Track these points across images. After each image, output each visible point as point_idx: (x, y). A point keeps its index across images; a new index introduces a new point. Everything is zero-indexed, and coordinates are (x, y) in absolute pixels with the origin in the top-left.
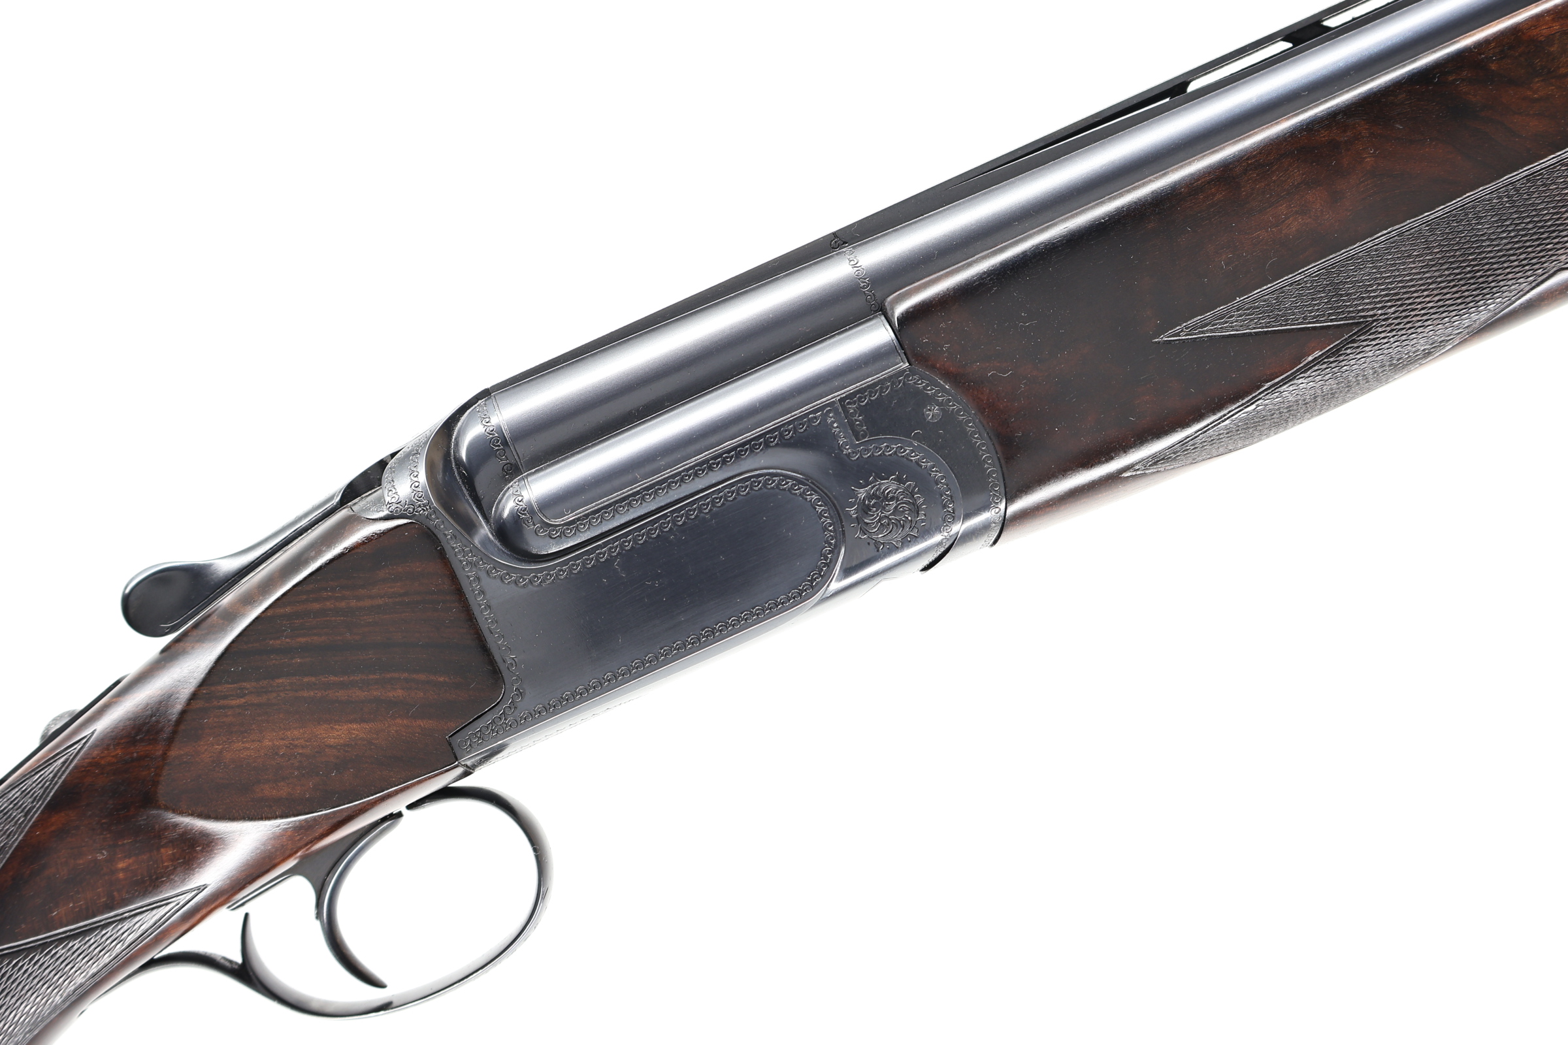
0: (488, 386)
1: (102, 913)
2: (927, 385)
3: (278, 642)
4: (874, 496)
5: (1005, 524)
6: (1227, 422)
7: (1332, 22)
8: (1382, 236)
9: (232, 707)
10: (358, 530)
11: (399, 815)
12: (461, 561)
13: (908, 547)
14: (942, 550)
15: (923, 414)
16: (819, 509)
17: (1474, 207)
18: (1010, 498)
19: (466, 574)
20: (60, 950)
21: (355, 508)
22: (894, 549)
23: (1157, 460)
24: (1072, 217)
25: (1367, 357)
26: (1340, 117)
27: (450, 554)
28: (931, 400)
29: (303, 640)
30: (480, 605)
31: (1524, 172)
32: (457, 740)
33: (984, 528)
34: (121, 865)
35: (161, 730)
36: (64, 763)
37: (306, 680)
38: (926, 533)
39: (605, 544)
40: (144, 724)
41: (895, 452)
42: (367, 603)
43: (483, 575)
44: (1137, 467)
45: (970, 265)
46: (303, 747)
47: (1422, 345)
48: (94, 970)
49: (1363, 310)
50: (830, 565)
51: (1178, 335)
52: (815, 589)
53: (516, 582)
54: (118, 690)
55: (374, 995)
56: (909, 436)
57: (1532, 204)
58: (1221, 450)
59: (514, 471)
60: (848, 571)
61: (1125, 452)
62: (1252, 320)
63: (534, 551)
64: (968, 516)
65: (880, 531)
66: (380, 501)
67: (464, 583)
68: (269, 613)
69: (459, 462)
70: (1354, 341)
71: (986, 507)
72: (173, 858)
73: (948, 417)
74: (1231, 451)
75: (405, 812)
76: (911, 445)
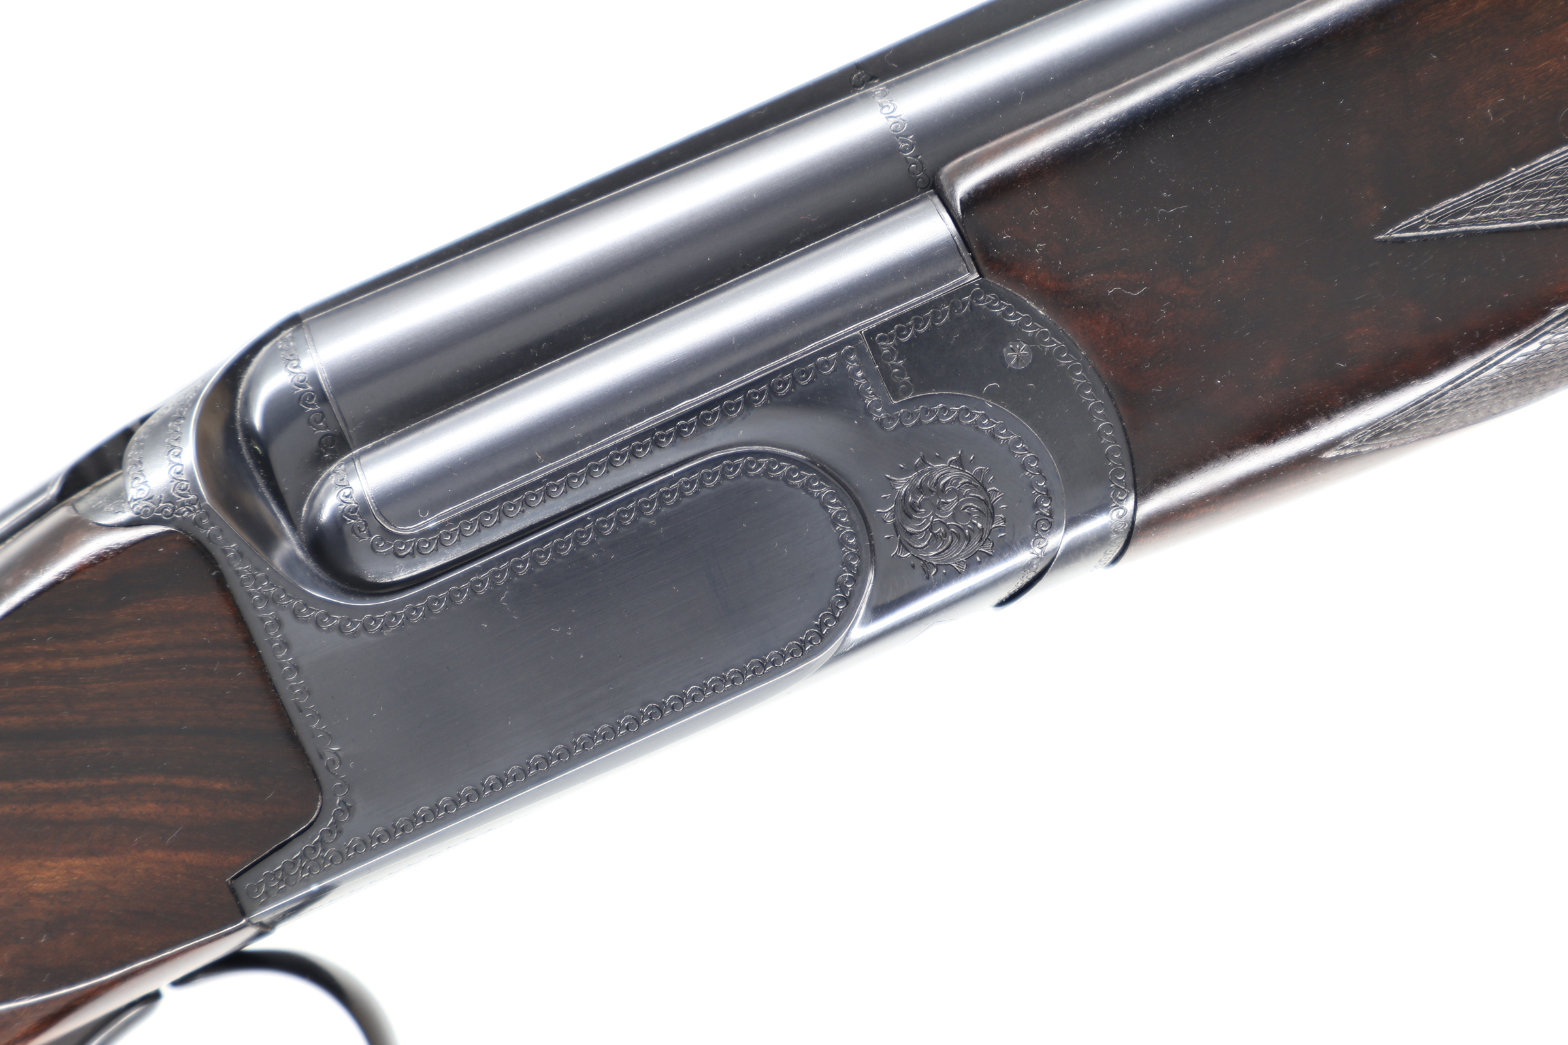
0: (298, 307)
2: (1009, 310)
4: (921, 489)
5: (1133, 534)
6: (1494, 370)
10: (83, 543)
11: (158, 997)
12: (250, 595)
13: (976, 570)
14: (1031, 575)
15: (1002, 357)
16: (833, 510)
18: (1142, 492)
19: (260, 615)
21: (81, 506)
22: (954, 575)
23: (1379, 432)
24: (1244, 36)
27: (233, 583)
30: (282, 666)
32: (245, 884)
33: (1100, 540)
38: (1005, 548)
39: (485, 567)
41: (957, 418)
42: (98, 662)
43: (286, 617)
44: (1347, 443)
45: (1077, 114)
50: (850, 601)
51: (1415, 228)
52: (826, 640)
53: (340, 629)
56: (978, 392)
58: (1481, 414)
59: (338, 447)
60: (879, 610)
61: (1329, 418)
62: (1535, 205)
63: (371, 577)
64: (1073, 522)
65: (931, 545)
66: (119, 496)
67: (256, 629)
69: (249, 430)
71: (1102, 507)
73: (1041, 362)
76: (982, 406)
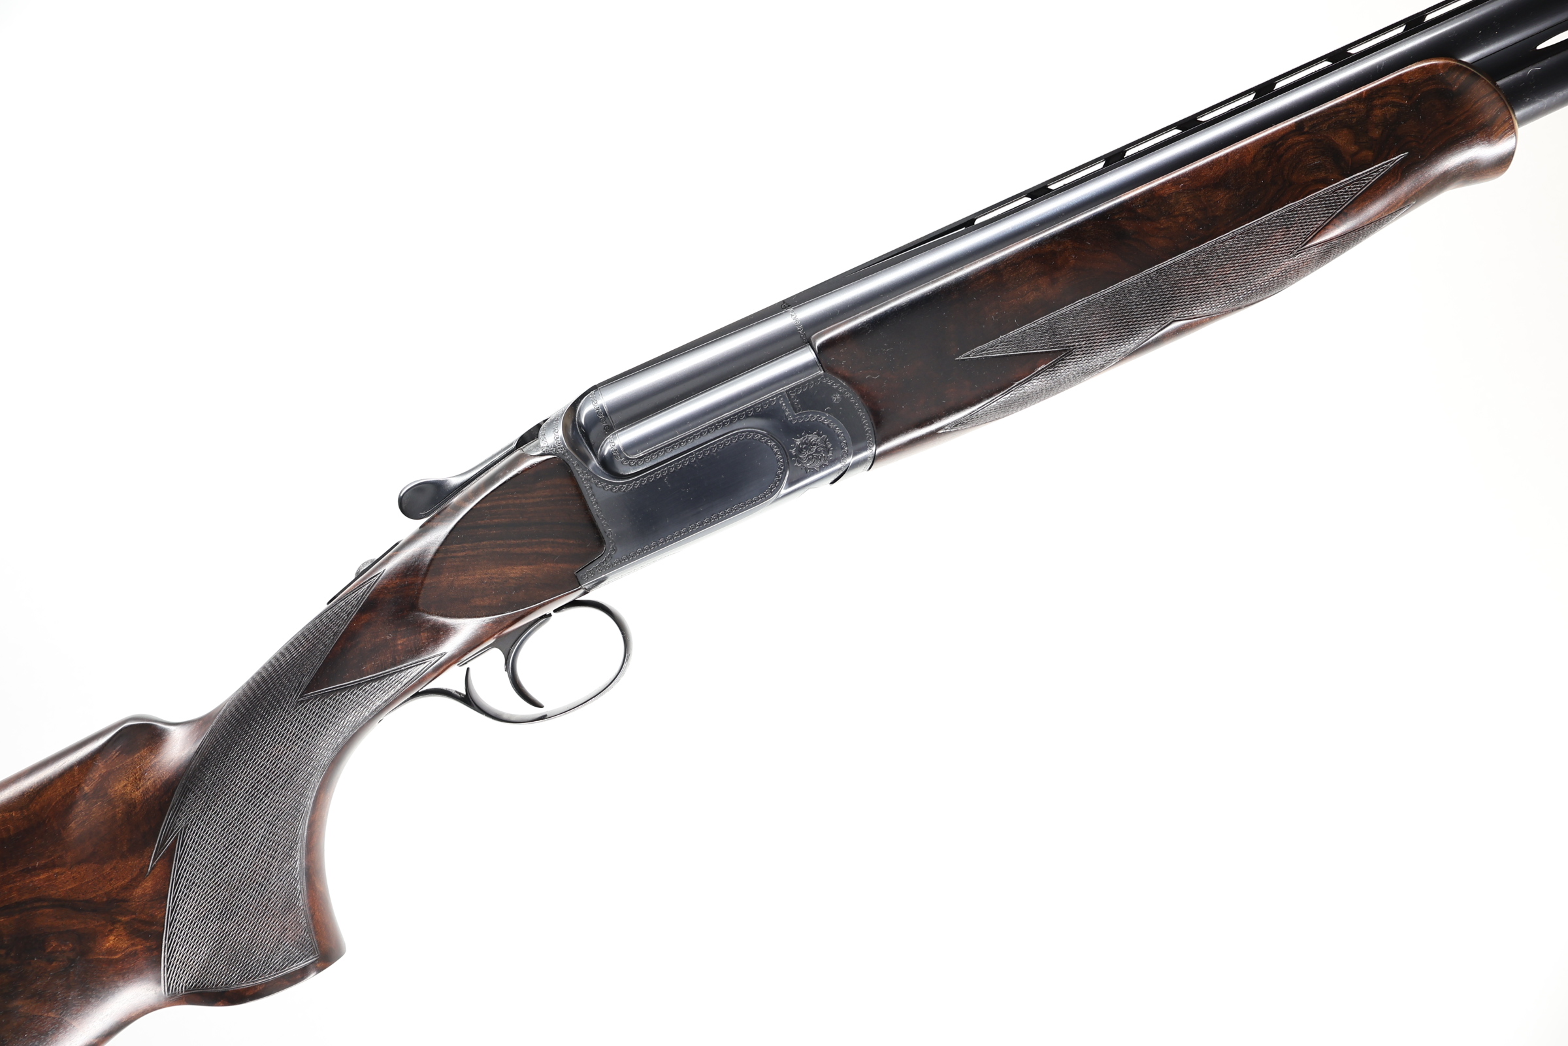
0: (596, 384)
1: (390, 668)
2: (834, 383)
3: (483, 522)
4: (805, 443)
5: (875, 458)
6: (995, 403)
7: (1053, 187)
8: (1078, 304)
9: (458, 557)
10: (526, 461)
11: (550, 615)
12: (582, 478)
13: (823, 470)
14: (842, 472)
15: (831, 399)
16: (775, 450)
17: (1128, 287)
18: (878, 444)
19: (585, 486)
20: (368, 688)
21: (524, 450)
22: (815, 472)
23: (957, 424)
24: (912, 292)
25: (1068, 369)
26: (1057, 238)
27: (575, 475)
28: (836, 391)
29: (496, 521)
30: (592, 502)
31: (1155, 268)
32: (580, 574)
33: (864, 461)
34: (399, 642)
35: (421, 569)
36: (368, 587)
37: (498, 542)
38: (833, 462)
39: (660, 469)
40: (411, 566)
41: (816, 419)
42: (531, 501)
43: (594, 486)
44: (946, 428)
45: (856, 318)
46: (497, 579)
47: (1099, 361)
48: (386, 698)
49: (1068, 343)
50: (781, 481)
51: (969, 356)
52: (773, 494)
53: (611, 490)
54: (397, 548)
55: (537, 712)
56: (823, 411)
57: (1159, 286)
58: (992, 418)
59: (610, 430)
60: (790, 484)
61: (940, 419)
62: (1008, 348)
63: (621, 473)
64: (855, 454)
65: (808, 462)
66: (538, 446)
67: (583, 490)
68: (478, 506)
69: (580, 425)
70: (1063, 360)
71: (865, 449)
72: (428, 638)
73: (844, 400)
74: (997, 419)
75: (553, 613)
76: (825, 415)
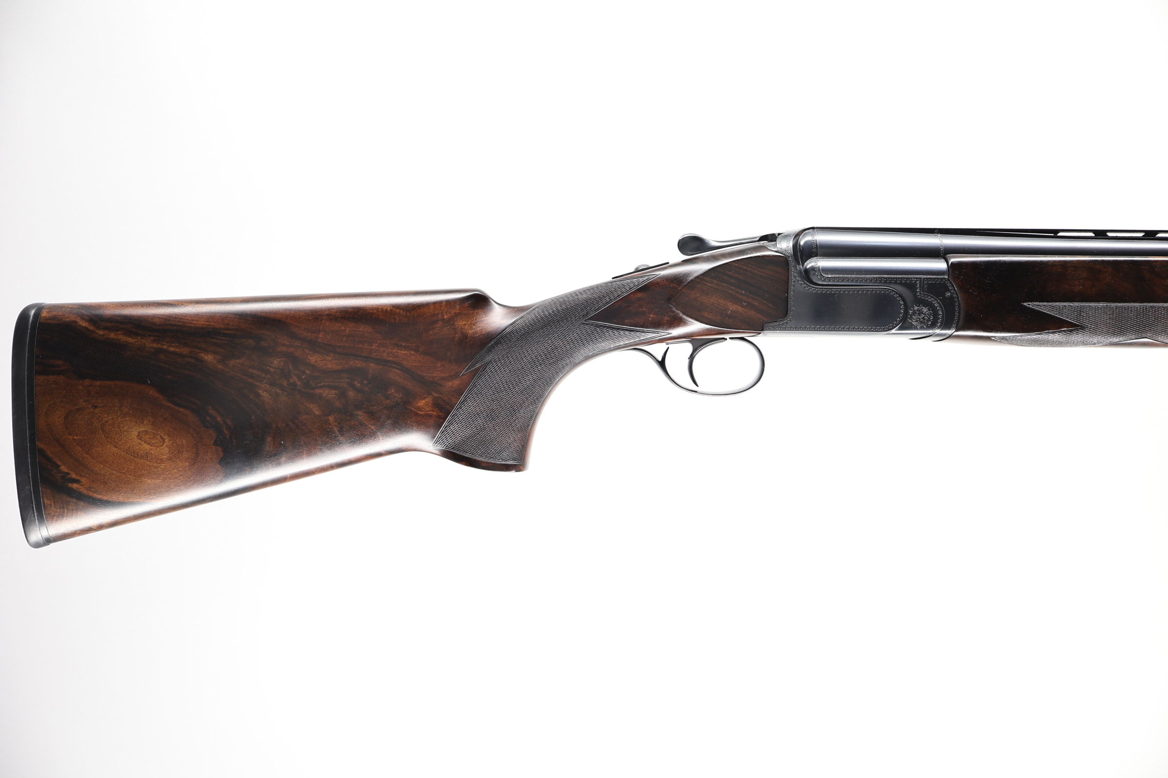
0: (815, 226)
1: (639, 327)
2: (951, 286)
3: (729, 273)
4: (919, 311)
5: (950, 337)
6: (1029, 337)
7: (1110, 234)
8: (1101, 304)
9: (707, 285)
10: (766, 251)
11: (726, 339)
12: (792, 274)
14: (928, 335)
15: (945, 294)
16: (902, 307)
17: (1132, 308)
18: (957, 330)
19: (791, 279)
20: (622, 332)
21: (766, 244)
22: (917, 329)
23: (1003, 338)
25: (1076, 337)
26: (1105, 263)
27: (789, 270)
28: (949, 291)
29: (737, 275)
30: (791, 289)
31: (1151, 304)
32: (766, 325)
33: (942, 335)
34: (651, 316)
35: (683, 282)
36: (647, 279)
37: (732, 287)
38: (928, 328)
39: (836, 289)
40: (678, 278)
41: (932, 301)
42: (761, 273)
43: (796, 281)
44: (997, 338)
46: (722, 306)
47: (1095, 341)
48: (627, 342)
49: (1085, 323)
50: (896, 325)
51: (1029, 305)
52: (889, 330)
53: (805, 287)
54: (665, 265)
55: (694, 387)
56: (938, 298)
57: (1149, 315)
58: (1021, 344)
59: (815, 255)
60: (900, 329)
61: (996, 332)
62: (1052, 311)
63: (814, 281)
64: (942, 329)
65: (915, 322)
66: (775, 246)
67: (790, 281)
68: (731, 263)
69: (800, 245)
70: (1078, 330)
71: (947, 329)
72: (668, 321)
73: (951, 297)
74: (1022, 346)
75: (728, 339)
76: (937, 301)
